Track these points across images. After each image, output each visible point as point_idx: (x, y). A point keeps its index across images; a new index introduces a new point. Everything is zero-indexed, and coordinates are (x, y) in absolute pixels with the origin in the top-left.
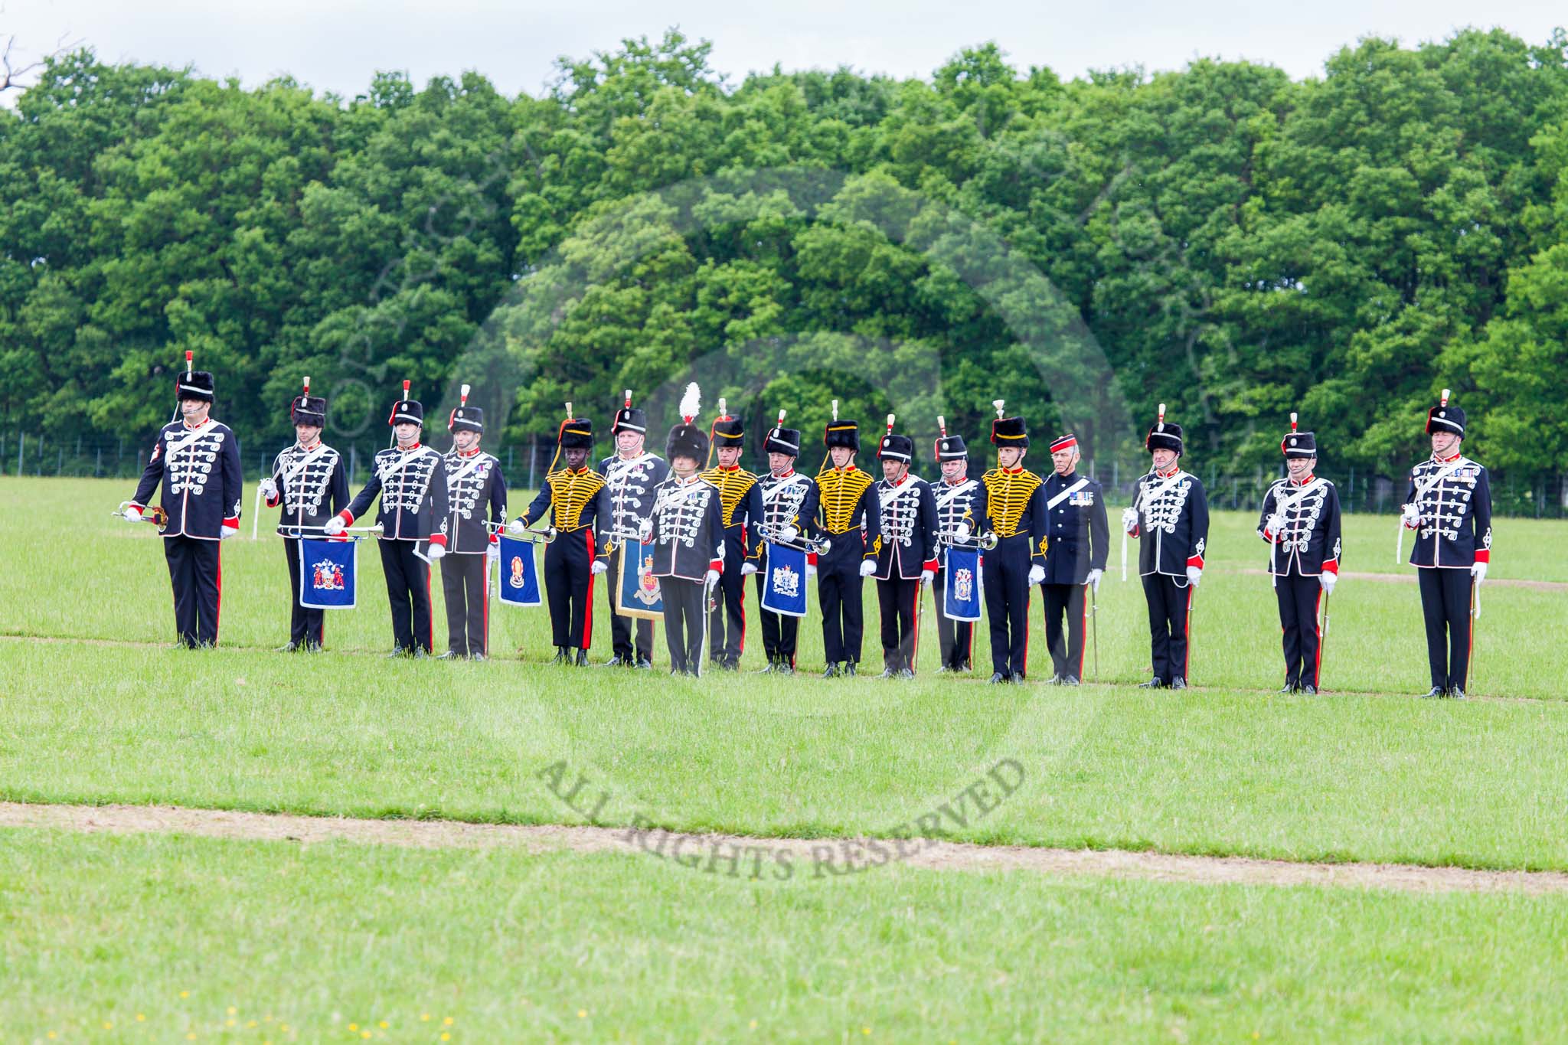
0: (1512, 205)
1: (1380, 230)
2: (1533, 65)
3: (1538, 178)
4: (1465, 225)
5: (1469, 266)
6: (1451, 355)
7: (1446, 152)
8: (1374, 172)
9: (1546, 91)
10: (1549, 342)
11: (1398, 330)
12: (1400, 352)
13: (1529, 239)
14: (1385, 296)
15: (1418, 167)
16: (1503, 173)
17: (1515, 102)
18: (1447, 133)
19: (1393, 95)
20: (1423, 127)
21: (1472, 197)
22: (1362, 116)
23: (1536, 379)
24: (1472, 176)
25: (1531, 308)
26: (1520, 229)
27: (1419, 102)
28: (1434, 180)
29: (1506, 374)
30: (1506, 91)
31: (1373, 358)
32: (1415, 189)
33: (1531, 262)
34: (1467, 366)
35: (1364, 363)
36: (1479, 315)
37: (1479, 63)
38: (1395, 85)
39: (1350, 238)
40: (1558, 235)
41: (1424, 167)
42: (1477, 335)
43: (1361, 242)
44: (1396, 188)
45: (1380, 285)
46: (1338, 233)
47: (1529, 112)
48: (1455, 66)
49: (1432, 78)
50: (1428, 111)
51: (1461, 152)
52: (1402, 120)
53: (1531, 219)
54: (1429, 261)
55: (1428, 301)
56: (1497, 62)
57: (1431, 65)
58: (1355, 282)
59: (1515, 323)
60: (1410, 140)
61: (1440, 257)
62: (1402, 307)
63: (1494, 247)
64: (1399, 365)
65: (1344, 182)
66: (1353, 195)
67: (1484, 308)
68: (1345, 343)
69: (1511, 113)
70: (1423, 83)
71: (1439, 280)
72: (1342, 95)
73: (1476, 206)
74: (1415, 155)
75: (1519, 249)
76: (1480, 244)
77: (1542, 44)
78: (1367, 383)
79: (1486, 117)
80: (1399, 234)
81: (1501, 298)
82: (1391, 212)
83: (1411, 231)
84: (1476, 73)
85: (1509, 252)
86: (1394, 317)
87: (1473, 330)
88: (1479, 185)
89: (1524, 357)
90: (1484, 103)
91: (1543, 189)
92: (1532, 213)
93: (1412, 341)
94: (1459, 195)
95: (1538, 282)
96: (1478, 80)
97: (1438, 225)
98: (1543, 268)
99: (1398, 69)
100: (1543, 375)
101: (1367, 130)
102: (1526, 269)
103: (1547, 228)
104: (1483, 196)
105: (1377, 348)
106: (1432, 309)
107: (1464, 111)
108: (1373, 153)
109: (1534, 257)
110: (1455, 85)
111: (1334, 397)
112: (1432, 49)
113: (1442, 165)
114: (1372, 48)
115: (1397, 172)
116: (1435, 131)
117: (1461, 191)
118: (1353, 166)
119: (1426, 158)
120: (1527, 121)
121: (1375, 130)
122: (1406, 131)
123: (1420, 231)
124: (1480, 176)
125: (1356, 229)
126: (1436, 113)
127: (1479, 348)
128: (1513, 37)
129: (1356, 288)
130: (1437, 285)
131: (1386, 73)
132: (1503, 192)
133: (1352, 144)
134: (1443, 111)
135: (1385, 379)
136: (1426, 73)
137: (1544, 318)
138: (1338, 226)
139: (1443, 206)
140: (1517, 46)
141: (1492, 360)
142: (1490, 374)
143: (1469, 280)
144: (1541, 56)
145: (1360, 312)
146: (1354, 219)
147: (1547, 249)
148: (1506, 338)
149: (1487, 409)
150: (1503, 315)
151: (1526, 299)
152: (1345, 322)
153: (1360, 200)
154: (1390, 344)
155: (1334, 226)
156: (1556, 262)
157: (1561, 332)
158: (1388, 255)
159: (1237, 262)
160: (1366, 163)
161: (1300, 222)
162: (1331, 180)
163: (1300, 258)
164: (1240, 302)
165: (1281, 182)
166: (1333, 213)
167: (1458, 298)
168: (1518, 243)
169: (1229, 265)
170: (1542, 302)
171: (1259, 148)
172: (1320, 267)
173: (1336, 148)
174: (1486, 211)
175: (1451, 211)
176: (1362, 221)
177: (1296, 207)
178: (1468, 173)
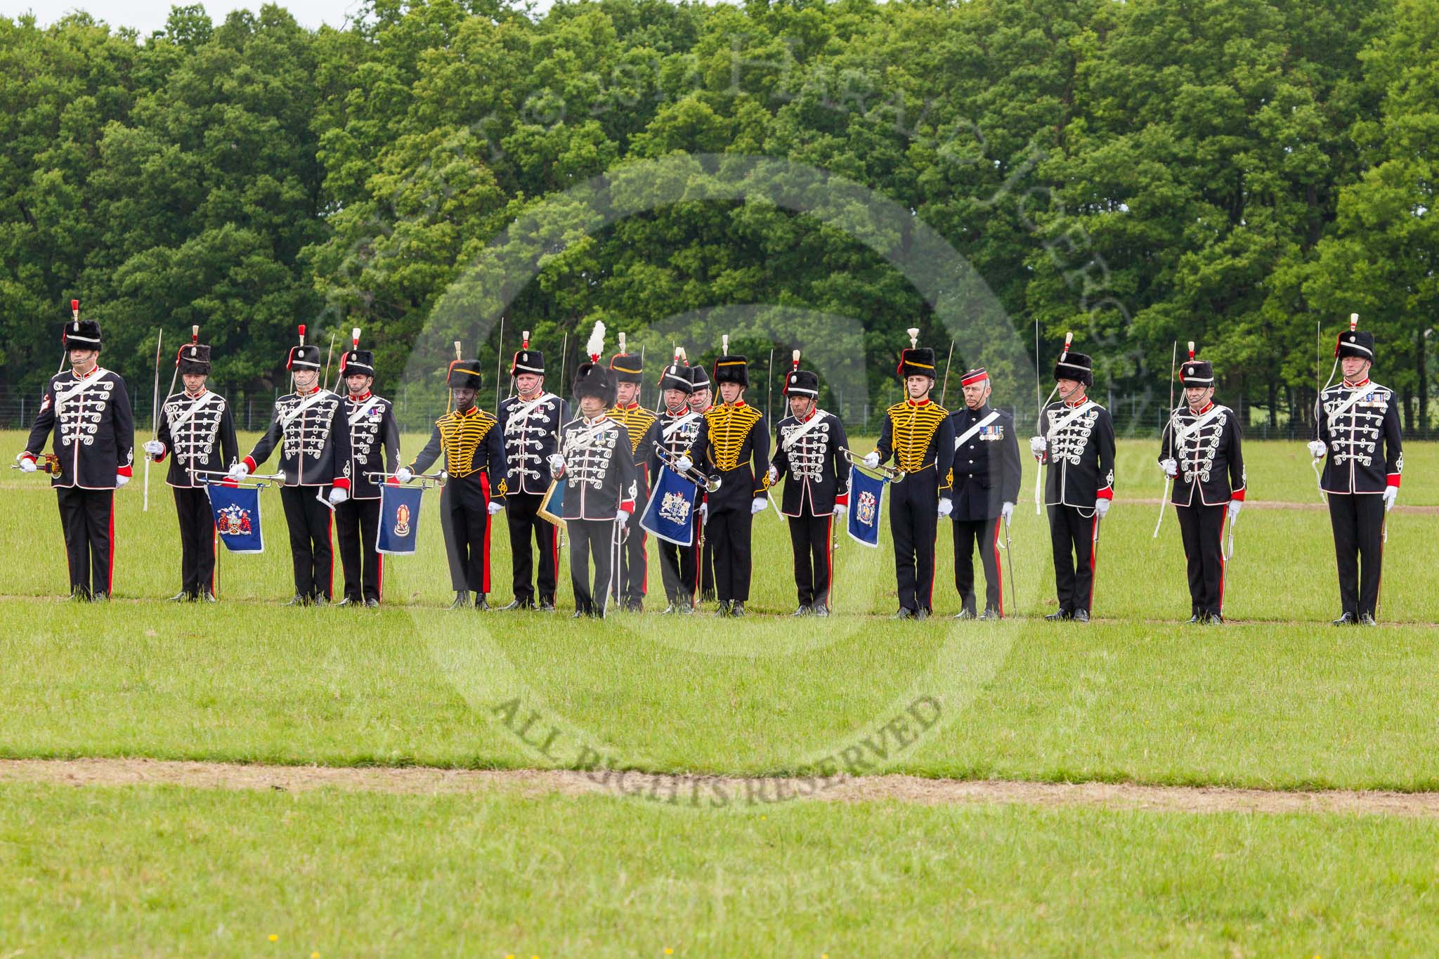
0: (1339, 122)
1: (1205, 150)
3: (1366, 93)
4: (1290, 141)
5: (1297, 185)
6: (1282, 275)
7: (1271, 68)
8: (1198, 90)
10: (1381, 261)
11: (1226, 252)
12: (1228, 273)
13: (1357, 155)
14: (1208, 217)
15: (1243, 84)
16: (1329, 89)
17: (1339, 16)
18: (1272, 49)
19: (1216, 11)
20: (1248, 43)
21: (1299, 113)
22: (1185, 33)
23: (1370, 298)
24: (1299, 93)
25: (1362, 225)
26: (1349, 146)
27: (1242, 18)
28: (1256, 99)
29: (1339, 294)
31: (1201, 280)
32: (1239, 107)
33: (1361, 179)
34: (1298, 286)
35: (1192, 286)
36: (1308, 235)
39: (1175, 157)
41: (1248, 84)
42: (1307, 254)
43: (1187, 161)
44: (1221, 107)
45: (1207, 206)
46: (1163, 153)
47: (1354, 26)
50: (1251, 27)
51: (1286, 67)
52: (1223, 38)
53: (1360, 135)
54: (1257, 179)
55: (1256, 220)
58: (1181, 202)
59: (1347, 243)
60: (1234, 57)
61: (1268, 175)
62: (1229, 229)
63: (1322, 165)
64: (1228, 286)
65: (1168, 101)
66: (1178, 114)
67: (1313, 227)
68: (1173, 267)
69: (1336, 27)
71: (1266, 198)
72: (1164, 13)
73: (1303, 122)
74: (1240, 72)
75: (1348, 166)
76: (1308, 161)
78: (1195, 306)
79: (1310, 32)
80: (1225, 154)
81: (1331, 216)
82: (1215, 131)
83: (1237, 150)
85: (1338, 169)
86: (1221, 238)
87: (1303, 250)
88: (1305, 102)
89: (1356, 277)
90: (1309, 18)
91: (1371, 104)
92: (1360, 129)
93: (1241, 262)
94: (1286, 112)
95: (1369, 200)
97: (1265, 143)
98: (1374, 185)
100: (1375, 293)
101: (1190, 47)
102: (1356, 187)
103: (1377, 144)
104: (1307, 113)
105: (1206, 270)
106: (1261, 230)
107: (1288, 26)
108: (1197, 71)
109: (1365, 174)
111: (1162, 321)
113: (1267, 81)
115: (1222, 90)
116: (1259, 47)
117: (1288, 106)
118: (1177, 85)
119: (1251, 75)
121: (1199, 47)
122: (1230, 48)
123: (1246, 150)
124: (1307, 92)
125: (1181, 149)
126: (1260, 29)
127: (1309, 268)
129: (1183, 209)
130: (1265, 204)
132: (1330, 108)
133: (1175, 62)
134: (1267, 26)
135: (1213, 301)
137: (1375, 236)
138: (1163, 146)
139: (1269, 123)
141: (1324, 280)
142: (1322, 294)
143: (1297, 198)
145: (1187, 232)
146: (1179, 138)
147: (1377, 165)
148: (1337, 257)
150: (1333, 233)
151: (1358, 217)
152: (1171, 244)
153: (1185, 119)
154: (1218, 266)
155: (1158, 147)
156: (1387, 178)
157: (1394, 250)
158: (1214, 174)
159: (1060, 185)
160: (1190, 81)
161: (1123, 143)
162: (1154, 100)
163: (1124, 180)
164: (1064, 226)
165: (1104, 103)
166: (1157, 133)
167: (1287, 217)
168: (1347, 160)
169: (1052, 189)
170: (1373, 220)
171: (1080, 68)
172: (1145, 189)
173: (1159, 67)
174: (1313, 128)
175: (1277, 128)
176: (1187, 140)
177: (1119, 127)
178: (1294, 90)
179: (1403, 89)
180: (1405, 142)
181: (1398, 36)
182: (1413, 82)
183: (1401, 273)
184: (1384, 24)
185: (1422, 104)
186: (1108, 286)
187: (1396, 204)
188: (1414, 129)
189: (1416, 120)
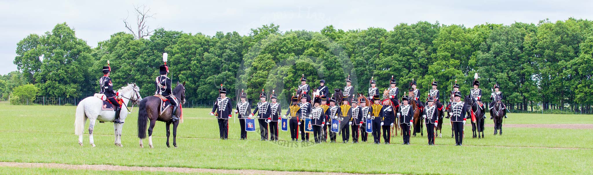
0: (429, 54)
1: (405, 59)
2: (432, 28)
3: (434, 49)
4: (420, 57)
5: (421, 65)
8: (403, 48)
9: (435, 33)
10: (436, 79)
11: (408, 77)
13: (432, 60)
15: (411, 47)
16: (427, 48)
17: (429, 35)
18: (417, 40)
19: (407, 34)
20: (412, 40)
21: (422, 52)
22: (401, 38)
25: (433, 73)
26: (431, 58)
27: (411, 35)
28: (414, 50)
30: (428, 33)
32: (411, 51)
34: (421, 83)
36: (423, 74)
37: (422, 28)
38: (407, 32)
39: (399, 60)
40: (438, 59)
42: (423, 78)
43: (401, 61)
44: (407, 51)
45: (405, 69)
46: (397, 59)
47: (432, 37)
48: (418, 28)
49: (414, 31)
50: (413, 37)
51: (419, 44)
52: (408, 39)
53: (433, 56)
54: (414, 65)
55: (414, 72)
56: (426, 28)
57: (413, 28)
58: (400, 68)
59: (430, 76)
60: (410, 42)
61: (416, 64)
62: (409, 73)
63: (426, 62)
65: (398, 50)
66: (399, 52)
67: (424, 73)
68: (398, 80)
69: (429, 37)
70: (412, 32)
71: (415, 68)
72: (397, 34)
73: (422, 54)
74: (411, 45)
75: (430, 62)
76: (423, 61)
77: (434, 24)
79: (424, 38)
80: (408, 59)
81: (427, 71)
82: (406, 55)
83: (410, 59)
84: (422, 29)
85: (429, 62)
86: (407, 75)
87: (422, 77)
88: (423, 50)
90: (424, 35)
91: (435, 51)
92: (433, 55)
94: (419, 52)
95: (434, 68)
96: (422, 31)
97: (415, 58)
98: (435, 65)
99: (407, 29)
101: (402, 40)
102: (432, 66)
103: (436, 58)
104: (423, 52)
105: (404, 81)
107: (420, 36)
108: (403, 45)
109: (434, 63)
110: (418, 32)
112: (414, 25)
114: (402, 25)
115: (408, 48)
116: (414, 40)
117: (420, 51)
118: (399, 47)
119: (413, 45)
120: (431, 38)
121: (403, 40)
122: (409, 40)
123: (412, 59)
124: (423, 48)
125: (400, 59)
127: (423, 80)
128: (429, 23)
129: (400, 70)
130: (415, 69)
131: (405, 30)
132: (427, 51)
133: (399, 43)
134: (416, 36)
136: (413, 30)
137: (435, 75)
139: (416, 54)
140: (429, 24)
141: (426, 82)
142: (426, 85)
143: (421, 68)
144: (434, 26)
145: (401, 74)
146: (400, 57)
147: (436, 62)
148: (428, 78)
149: (425, 92)
150: (428, 74)
151: (432, 71)
152: (398, 76)
153: (401, 53)
154: (407, 80)
155: (396, 58)
156: (438, 64)
157: (439, 77)
158: (406, 63)
159: (378, 65)
160: (402, 46)
161: (390, 57)
162: (395, 50)
163: (390, 64)
164: (379, 72)
165: (386, 50)
166: (396, 56)
167: (419, 71)
168: (430, 61)
169: (377, 66)
170: (435, 72)
171: (382, 44)
172: (393, 66)
173: (396, 44)
174: (424, 55)
175: (418, 55)
176: (401, 57)
177: (389, 55)
178: (421, 48)
179: (441, 48)
180: (441, 58)
181: (440, 38)
182: (443, 47)
183: (440, 81)
184: (437, 36)
185: (444, 51)
186: (387, 83)
187: (439, 69)
188: (443, 55)
189: (443, 54)
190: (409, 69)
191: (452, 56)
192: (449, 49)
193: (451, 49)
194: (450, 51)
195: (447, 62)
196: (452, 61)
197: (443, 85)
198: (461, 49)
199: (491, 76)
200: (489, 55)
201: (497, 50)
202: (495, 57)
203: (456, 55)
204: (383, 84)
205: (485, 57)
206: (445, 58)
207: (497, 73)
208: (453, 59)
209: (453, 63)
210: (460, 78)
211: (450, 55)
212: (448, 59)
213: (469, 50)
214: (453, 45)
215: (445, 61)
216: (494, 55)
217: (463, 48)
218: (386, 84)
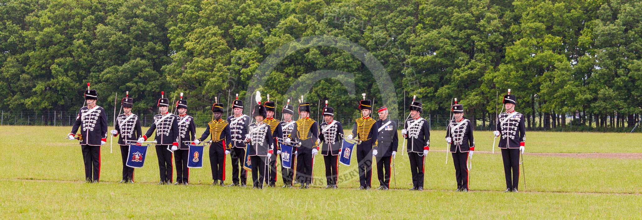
0: (506, 25)
1: (462, 34)
3: (515, 16)
4: (490, 32)
5: (492, 46)
6: (487, 76)
7: (484, 8)
8: (460, 15)
10: (520, 71)
11: (469, 68)
12: (469, 76)
13: (512, 37)
14: (463, 57)
15: (474, 13)
16: (503, 15)
21: (493, 22)
24: (493, 16)
25: (514, 60)
26: (510, 33)
28: (479, 17)
29: (506, 82)
31: (460, 78)
32: (473, 20)
33: (513, 44)
34: (493, 79)
35: (457, 80)
36: (496, 63)
39: (452, 37)
40: (522, 34)
41: (476, 13)
42: (496, 69)
43: (456, 38)
44: (467, 20)
45: (462, 53)
46: (448, 35)
51: (489, 7)
53: (513, 30)
54: (479, 44)
55: (478, 58)
58: (454, 52)
59: (509, 65)
60: (471, 3)
61: (483, 43)
62: (470, 61)
63: (501, 40)
64: (469, 80)
65: (449, 18)
66: (453, 23)
67: (497, 60)
68: (451, 73)
71: (482, 51)
73: (495, 25)
74: (474, 9)
75: (509, 40)
76: (496, 39)
78: (458, 86)
80: (469, 36)
81: (504, 57)
82: (465, 28)
83: (473, 34)
85: (506, 41)
86: (467, 64)
87: (494, 68)
88: (495, 19)
89: (512, 77)
91: (517, 19)
92: (513, 28)
93: (474, 72)
94: (489, 22)
95: (516, 51)
97: (481, 32)
98: (518, 47)
100: (518, 82)
102: (512, 47)
103: (519, 33)
104: (496, 22)
105: (462, 74)
106: (480, 61)
108: (459, 8)
109: (515, 43)
111: (447, 91)
113: (482, 12)
115: (468, 15)
118: (452, 13)
119: (477, 10)
123: (475, 35)
124: (496, 16)
125: (454, 34)
127: (497, 74)
129: (454, 54)
130: (481, 52)
132: (503, 21)
133: (452, 5)
135: (464, 85)
137: (518, 63)
138: (448, 33)
139: (483, 26)
141: (501, 78)
142: (500, 83)
143: (492, 51)
145: (455, 62)
146: (453, 31)
147: (519, 40)
148: (506, 70)
150: (504, 62)
151: (513, 57)
152: (451, 66)
153: (455, 24)
154: (466, 73)
155: (446, 33)
156: (522, 44)
157: (524, 68)
158: (465, 43)
159: (414, 46)
160: (457, 12)
161: (435, 32)
162: (445, 18)
163: (435, 45)
164: (415, 60)
165: (428, 19)
166: (446, 29)
167: (489, 57)
168: (509, 38)
169: (411, 47)
170: (517, 58)
171: (420, 7)
172: (442, 47)
173: (447, 7)
174: (498, 27)
175: (486, 27)
176: (456, 31)
177: (434, 27)
178: (491, 15)
179: (528, 15)
180: (528, 32)
182: (531, 12)
183: (527, 75)
185: (534, 20)
186: (430, 80)
187: (525, 53)
188: (531, 28)
189: (532, 25)
190: (471, 54)
191: (549, 29)
192: (542, 17)
193: (545, 17)
194: (545, 20)
195: (538, 39)
196: (548, 39)
197: (532, 82)
198: (565, 16)
199: (618, 64)
200: (614, 27)
201: (629, 18)
202: (626, 31)
203: (556, 28)
204: (424, 80)
205: (607, 31)
206: (535, 32)
207: (630, 61)
208: (550, 35)
209: (550, 41)
210: (563, 69)
211: (544, 27)
212: (541, 36)
213: (579, 18)
214: (550, 9)
215: (536, 38)
216: (625, 27)
217: (569, 14)
218: (428, 81)
